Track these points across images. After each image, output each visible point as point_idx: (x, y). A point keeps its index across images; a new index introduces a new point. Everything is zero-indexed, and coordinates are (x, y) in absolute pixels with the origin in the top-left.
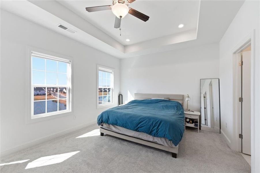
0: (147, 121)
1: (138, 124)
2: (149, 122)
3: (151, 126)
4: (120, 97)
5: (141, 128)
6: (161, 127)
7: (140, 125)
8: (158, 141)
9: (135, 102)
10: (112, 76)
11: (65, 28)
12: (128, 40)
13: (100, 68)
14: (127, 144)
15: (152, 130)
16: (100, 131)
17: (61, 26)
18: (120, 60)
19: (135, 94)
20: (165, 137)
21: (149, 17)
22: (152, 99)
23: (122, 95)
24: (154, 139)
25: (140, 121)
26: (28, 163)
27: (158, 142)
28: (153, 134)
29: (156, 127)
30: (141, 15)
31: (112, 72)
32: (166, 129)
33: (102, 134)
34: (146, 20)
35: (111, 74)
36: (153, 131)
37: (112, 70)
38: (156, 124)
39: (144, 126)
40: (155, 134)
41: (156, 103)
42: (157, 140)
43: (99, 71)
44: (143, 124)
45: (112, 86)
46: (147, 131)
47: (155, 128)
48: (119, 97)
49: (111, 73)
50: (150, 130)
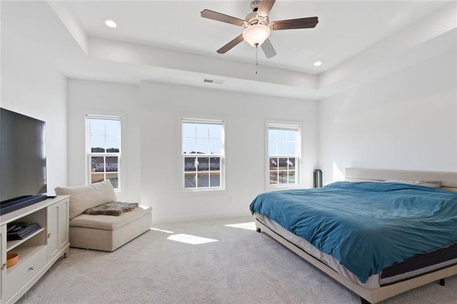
0: (312, 219)
1: (297, 222)
2: (314, 222)
3: (316, 229)
4: (317, 174)
5: (299, 229)
6: (331, 235)
7: (300, 224)
8: (328, 262)
9: (338, 186)
10: (298, 135)
11: (211, 81)
12: (318, 64)
13: (271, 125)
14: (285, 254)
15: (315, 236)
16: (256, 224)
17: (205, 81)
18: (318, 102)
19: (347, 169)
20: (333, 253)
21: (317, 18)
22: (386, 182)
23: (321, 172)
24: (322, 256)
25: (302, 217)
26: (170, 235)
27: (329, 264)
28: (317, 244)
29: (323, 233)
30: (299, 21)
31: (299, 128)
32: (339, 239)
33: (259, 230)
34: (314, 24)
35: (296, 132)
36: (317, 238)
37: (297, 126)
38: (326, 228)
39: (304, 226)
40: (319, 244)
41: (388, 191)
42: (327, 258)
43: (269, 130)
44: (303, 223)
45: (297, 154)
46: (307, 236)
47: (320, 234)
48: (315, 174)
49: (296, 130)
50: (312, 235)
